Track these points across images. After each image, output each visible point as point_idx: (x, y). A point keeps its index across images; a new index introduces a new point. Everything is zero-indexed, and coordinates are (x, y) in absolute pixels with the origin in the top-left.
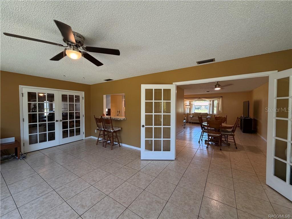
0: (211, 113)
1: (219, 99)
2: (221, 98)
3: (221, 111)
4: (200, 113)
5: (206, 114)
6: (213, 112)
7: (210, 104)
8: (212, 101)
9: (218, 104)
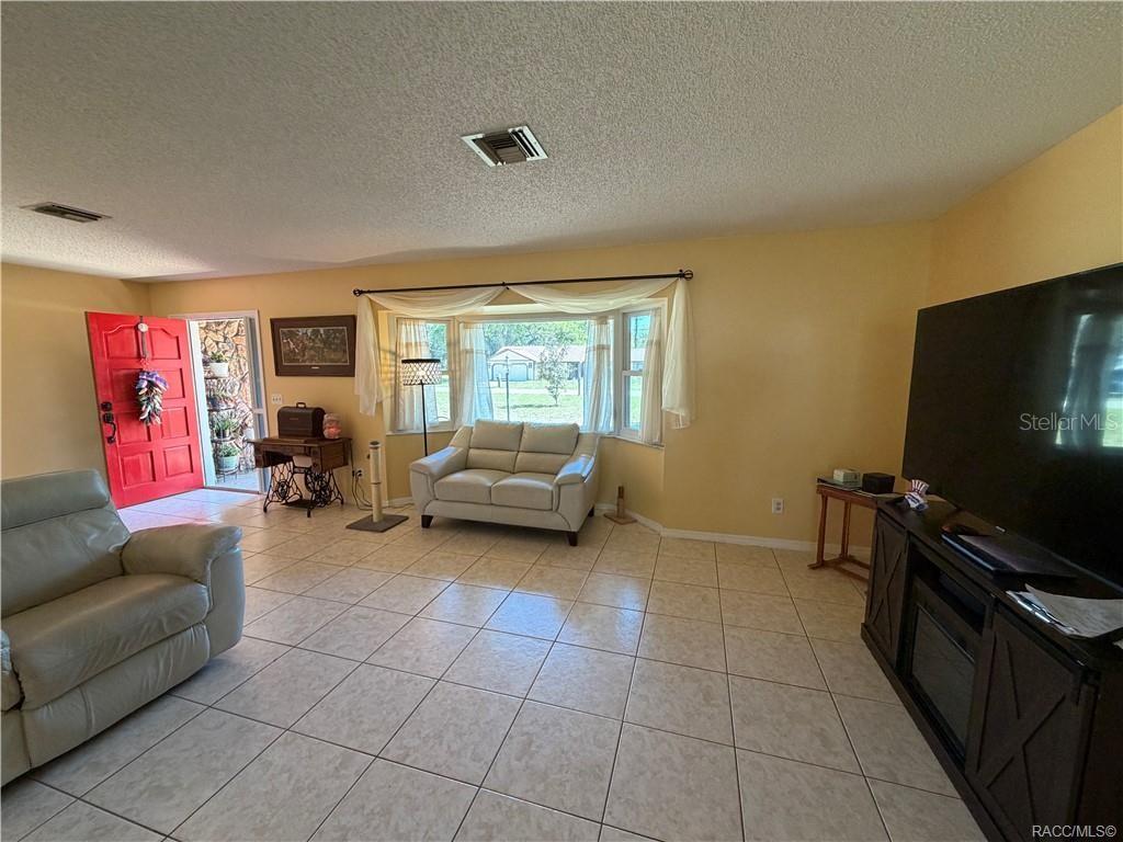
0: (607, 425)
1: (665, 301)
2: (681, 283)
3: (682, 413)
4: (521, 427)
5: (570, 440)
6: (621, 412)
7: (601, 348)
8: (611, 322)
9: (659, 346)
